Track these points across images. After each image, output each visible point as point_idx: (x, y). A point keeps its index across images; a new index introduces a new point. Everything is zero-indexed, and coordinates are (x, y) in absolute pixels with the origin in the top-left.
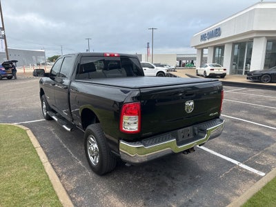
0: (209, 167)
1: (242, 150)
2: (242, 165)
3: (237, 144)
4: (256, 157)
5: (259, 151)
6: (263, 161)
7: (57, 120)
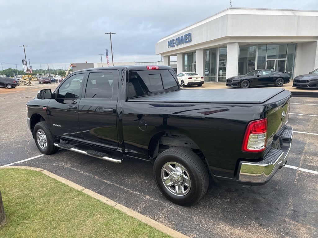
2: (302, 169)
4: (304, 160)
5: (301, 154)
7: (85, 152)
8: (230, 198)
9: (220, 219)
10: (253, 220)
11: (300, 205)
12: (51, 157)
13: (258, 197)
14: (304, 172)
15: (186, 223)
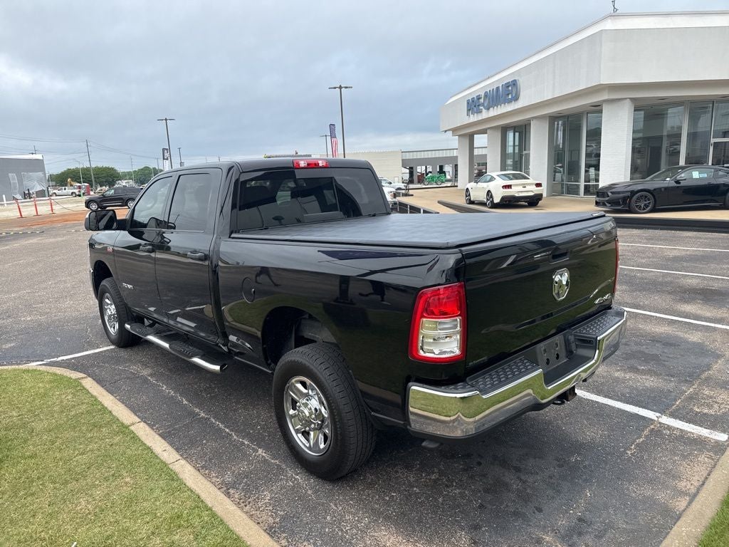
0: (591, 433)
1: (650, 382)
2: (666, 420)
3: (634, 369)
4: (691, 398)
5: (691, 383)
6: (710, 407)
7: (166, 345)
8: (441, 473)
9: (387, 518)
10: (463, 529)
11: (606, 507)
12: (124, 353)
13: (509, 478)
14: (669, 428)
15: (307, 517)
